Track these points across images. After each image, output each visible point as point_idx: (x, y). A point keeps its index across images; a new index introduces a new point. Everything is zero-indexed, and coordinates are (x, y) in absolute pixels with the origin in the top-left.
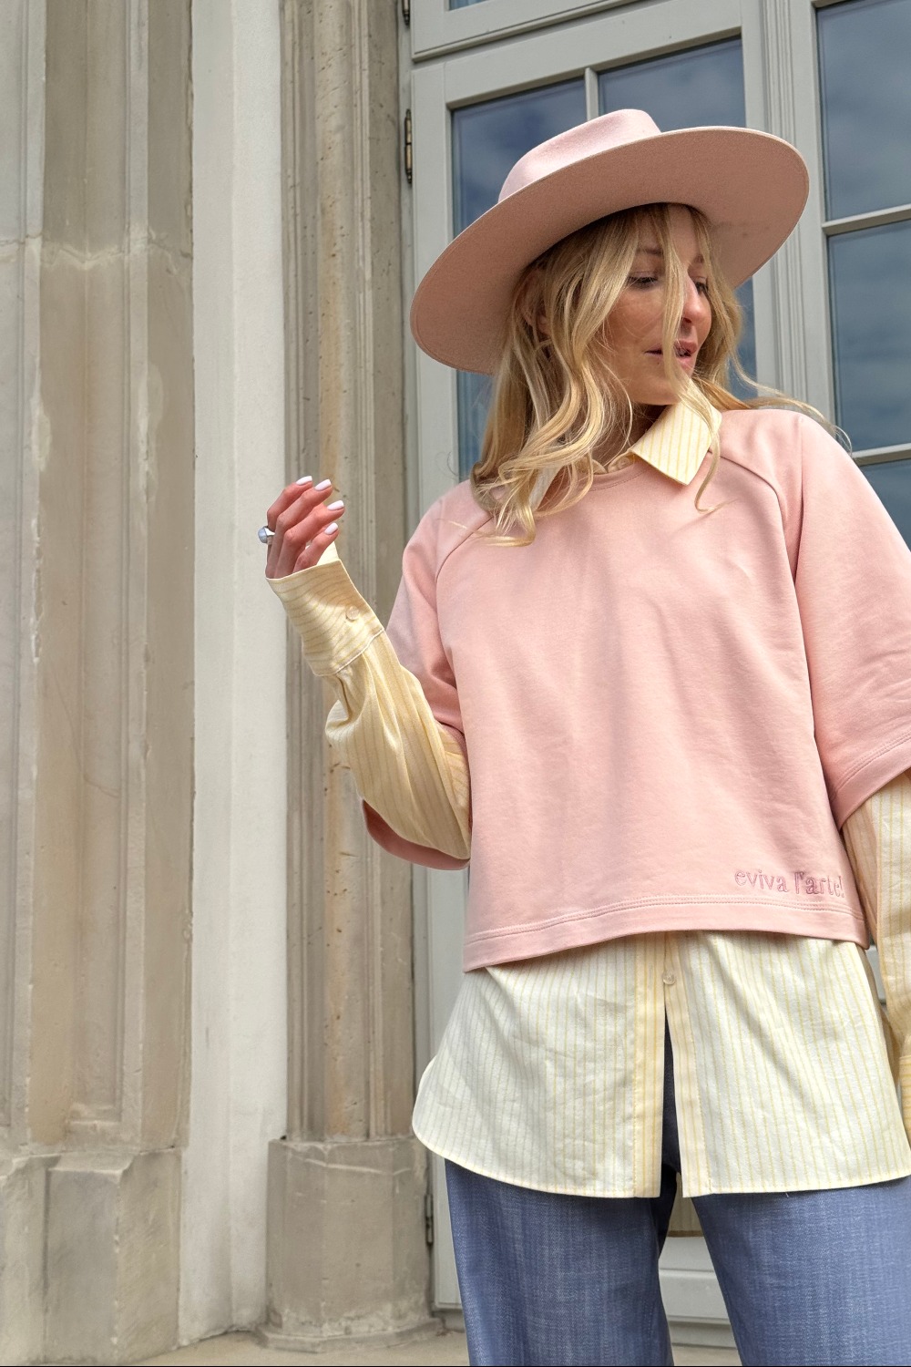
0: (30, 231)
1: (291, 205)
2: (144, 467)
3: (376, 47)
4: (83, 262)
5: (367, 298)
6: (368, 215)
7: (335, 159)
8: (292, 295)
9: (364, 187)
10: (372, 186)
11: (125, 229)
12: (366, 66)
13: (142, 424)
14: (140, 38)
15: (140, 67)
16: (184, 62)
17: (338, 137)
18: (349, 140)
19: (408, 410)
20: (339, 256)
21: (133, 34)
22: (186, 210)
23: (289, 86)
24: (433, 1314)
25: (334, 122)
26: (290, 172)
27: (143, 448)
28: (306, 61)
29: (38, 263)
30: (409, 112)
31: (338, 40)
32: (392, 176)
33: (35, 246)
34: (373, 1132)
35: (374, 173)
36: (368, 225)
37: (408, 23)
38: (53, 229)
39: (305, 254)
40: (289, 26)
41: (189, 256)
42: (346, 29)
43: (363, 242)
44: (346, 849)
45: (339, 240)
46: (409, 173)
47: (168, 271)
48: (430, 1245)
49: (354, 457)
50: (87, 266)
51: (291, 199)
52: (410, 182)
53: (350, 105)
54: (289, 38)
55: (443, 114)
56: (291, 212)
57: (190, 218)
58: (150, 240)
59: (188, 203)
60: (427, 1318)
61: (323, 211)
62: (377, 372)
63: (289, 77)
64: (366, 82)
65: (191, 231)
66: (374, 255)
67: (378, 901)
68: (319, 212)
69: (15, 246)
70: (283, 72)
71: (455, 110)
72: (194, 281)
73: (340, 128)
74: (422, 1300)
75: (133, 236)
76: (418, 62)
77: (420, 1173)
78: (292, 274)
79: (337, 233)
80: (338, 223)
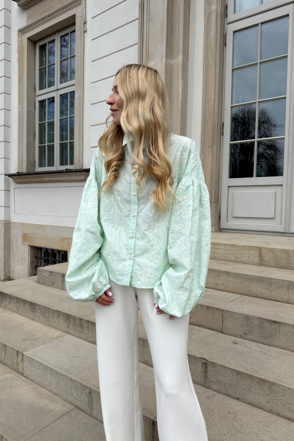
0: (163, 57)
1: (205, 51)
2: (180, 96)
3: (221, 21)
4: (171, 62)
5: (218, 66)
6: (219, 52)
7: (214, 42)
8: (205, 66)
9: (218, 47)
10: (220, 47)
11: (178, 55)
12: (220, 25)
13: (181, 90)
14: (182, 22)
15: (182, 27)
16: (188, 26)
17: (214, 38)
18: (216, 39)
19: (223, 86)
20: (214, 59)
21: (181, 21)
23: (206, 29)
24: (220, 229)
25: (214, 35)
26: (205, 45)
27: (181, 93)
28: (209, 25)
29: (165, 62)
30: (226, 33)
31: (215, 20)
32: (223, 45)
33: (164, 59)
34: (212, 203)
35: (220, 44)
36: (219, 54)
37: (227, 17)
38: (167, 57)
39: (207, 59)
40: (206, 18)
41: (188, 60)
42: (217, 18)
43: (218, 56)
44: (210, 160)
45: (214, 57)
46: (226, 44)
47: (185, 63)
48: (220, 220)
49: (215, 95)
50: (172, 63)
51: (205, 50)
52: (226, 46)
53: (217, 32)
54: (206, 21)
55: (232, 33)
56: (205, 52)
57: (188, 54)
58: (183, 58)
59: (188, 51)
60: (219, 230)
61: (211, 52)
62: (219, 80)
63: (206, 28)
64: (220, 28)
65: (189, 56)
66: (219, 59)
67: (215, 168)
68: (210, 51)
69: (161, 60)
70: (205, 27)
71: (234, 32)
72: (189, 65)
73: (215, 36)
74: (218, 227)
75: (180, 57)
76: (228, 24)
77: (219, 209)
78: (205, 63)
79: (214, 55)
80: (214, 53)
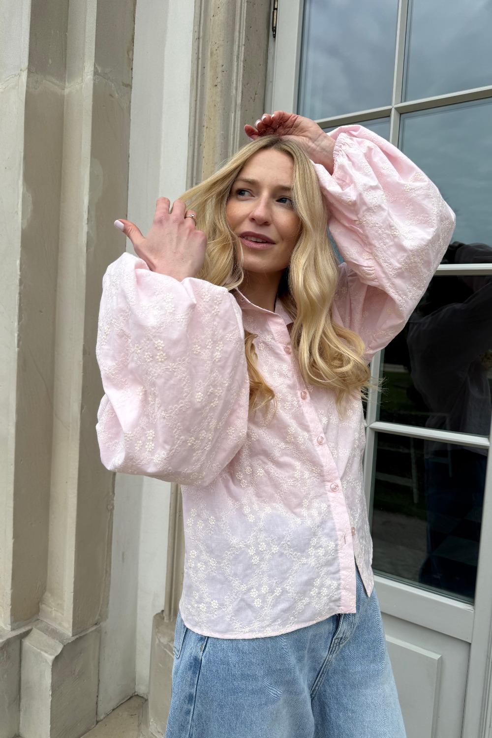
0: (23, 67)
1: (196, 51)
4: (63, 88)
5: (237, 116)
6: (242, 57)
7: (222, 16)
8: (193, 113)
9: (240, 36)
10: (246, 36)
11: (84, 63)
13: (86, 200)
20: (219, 86)
22: (128, 55)
26: (198, 28)
32: (262, 32)
33: (24, 76)
35: (249, 27)
36: (241, 65)
38: (36, 66)
39: (202, 86)
41: (129, 86)
43: (237, 76)
45: (221, 75)
46: (274, 30)
47: (111, 95)
50: (65, 91)
51: (197, 47)
52: (274, 36)
56: (196, 56)
57: (131, 60)
58: (96, 73)
59: (131, 49)
61: (211, 55)
65: (132, 69)
66: (243, 85)
72: (132, 104)
75: (85, 69)
79: (219, 69)
80: (221, 62)
